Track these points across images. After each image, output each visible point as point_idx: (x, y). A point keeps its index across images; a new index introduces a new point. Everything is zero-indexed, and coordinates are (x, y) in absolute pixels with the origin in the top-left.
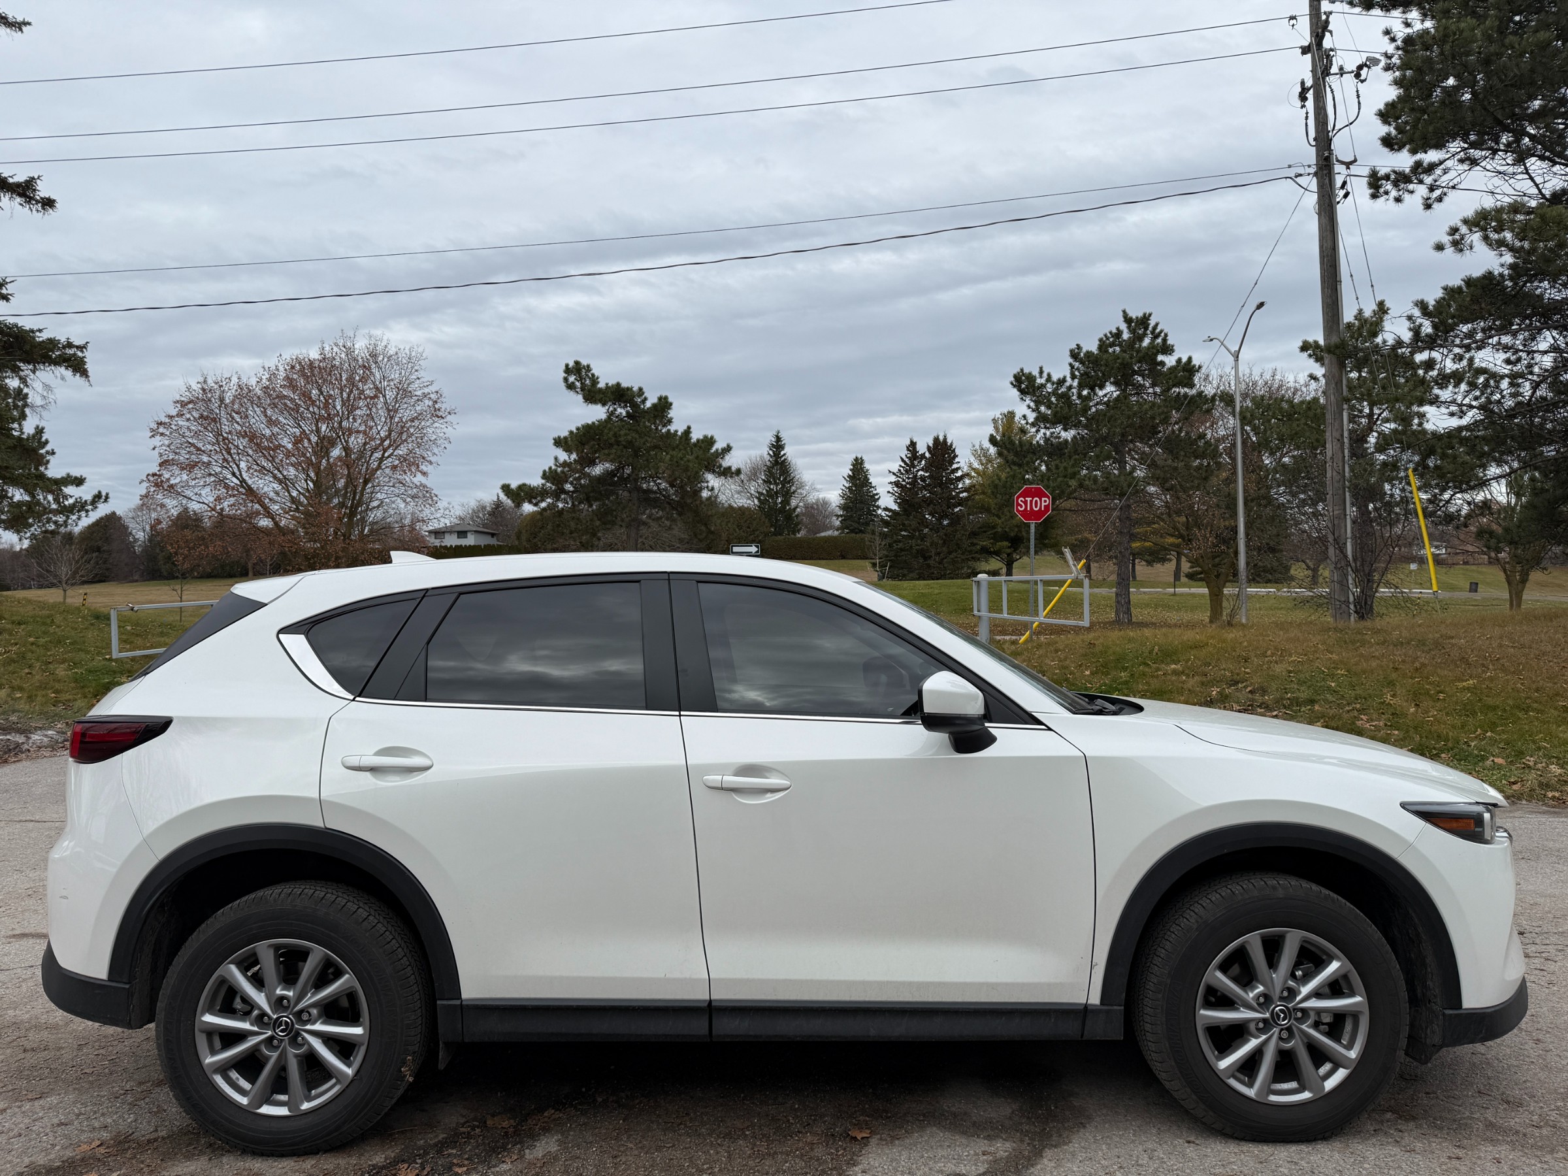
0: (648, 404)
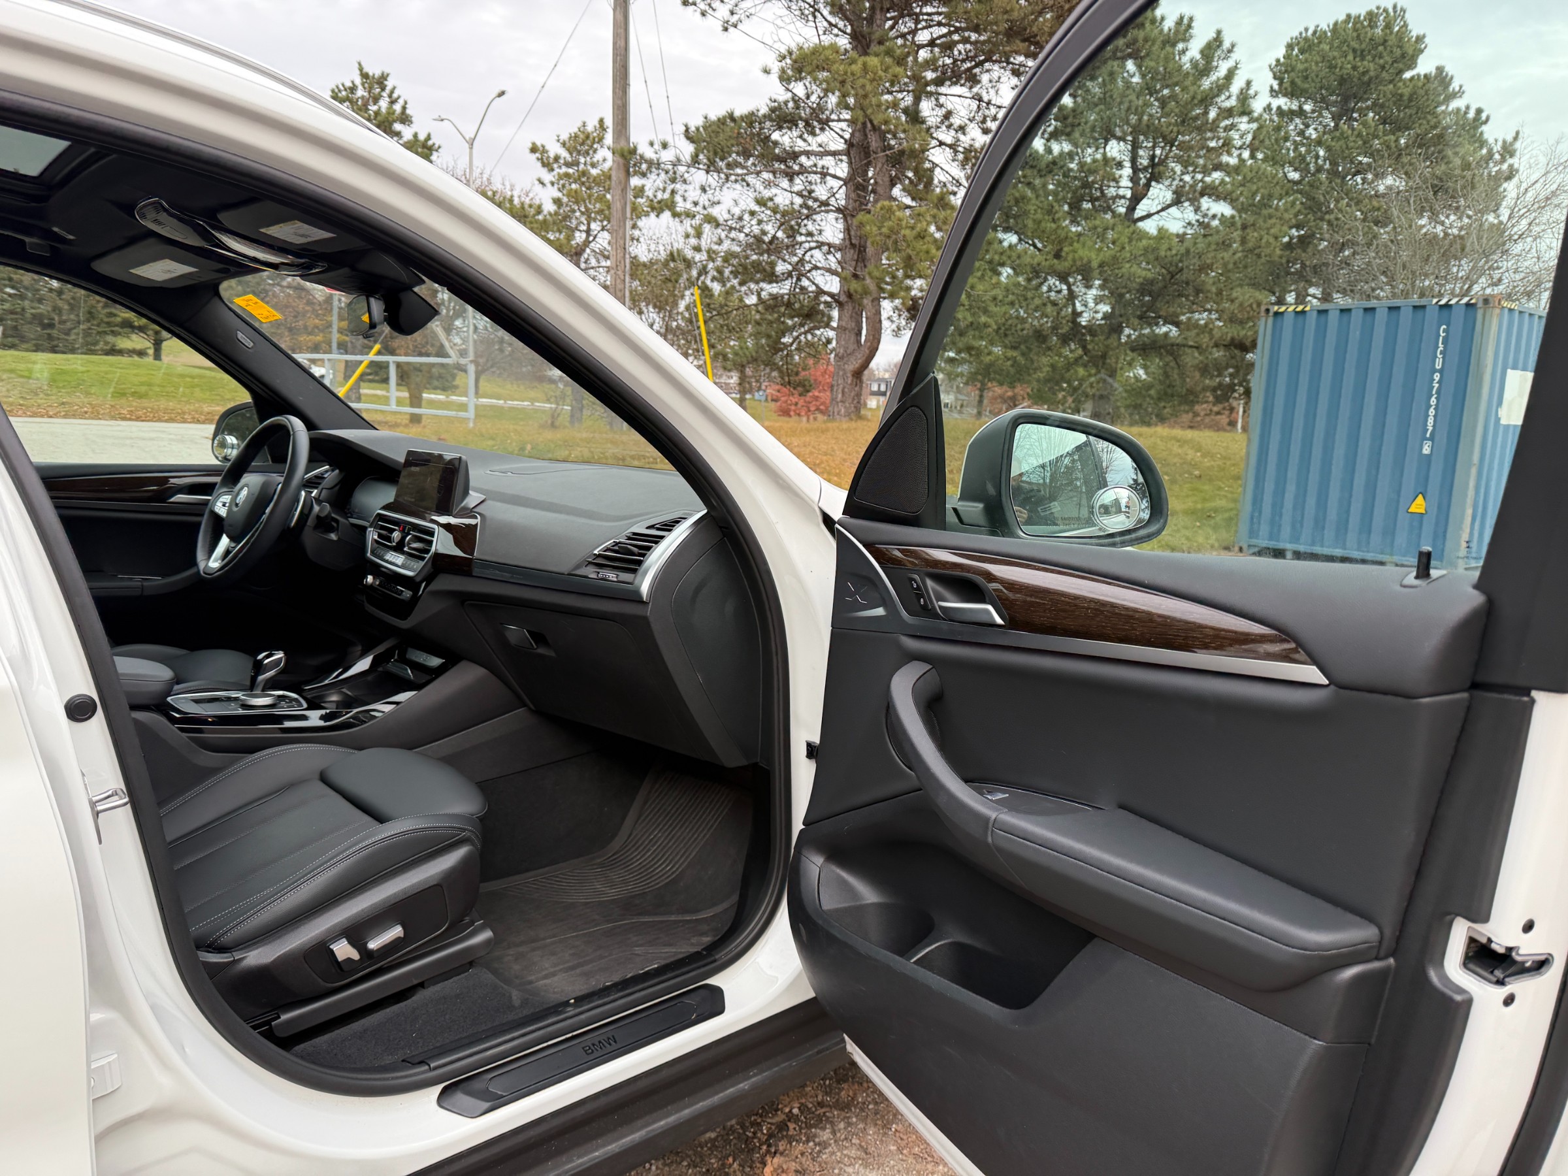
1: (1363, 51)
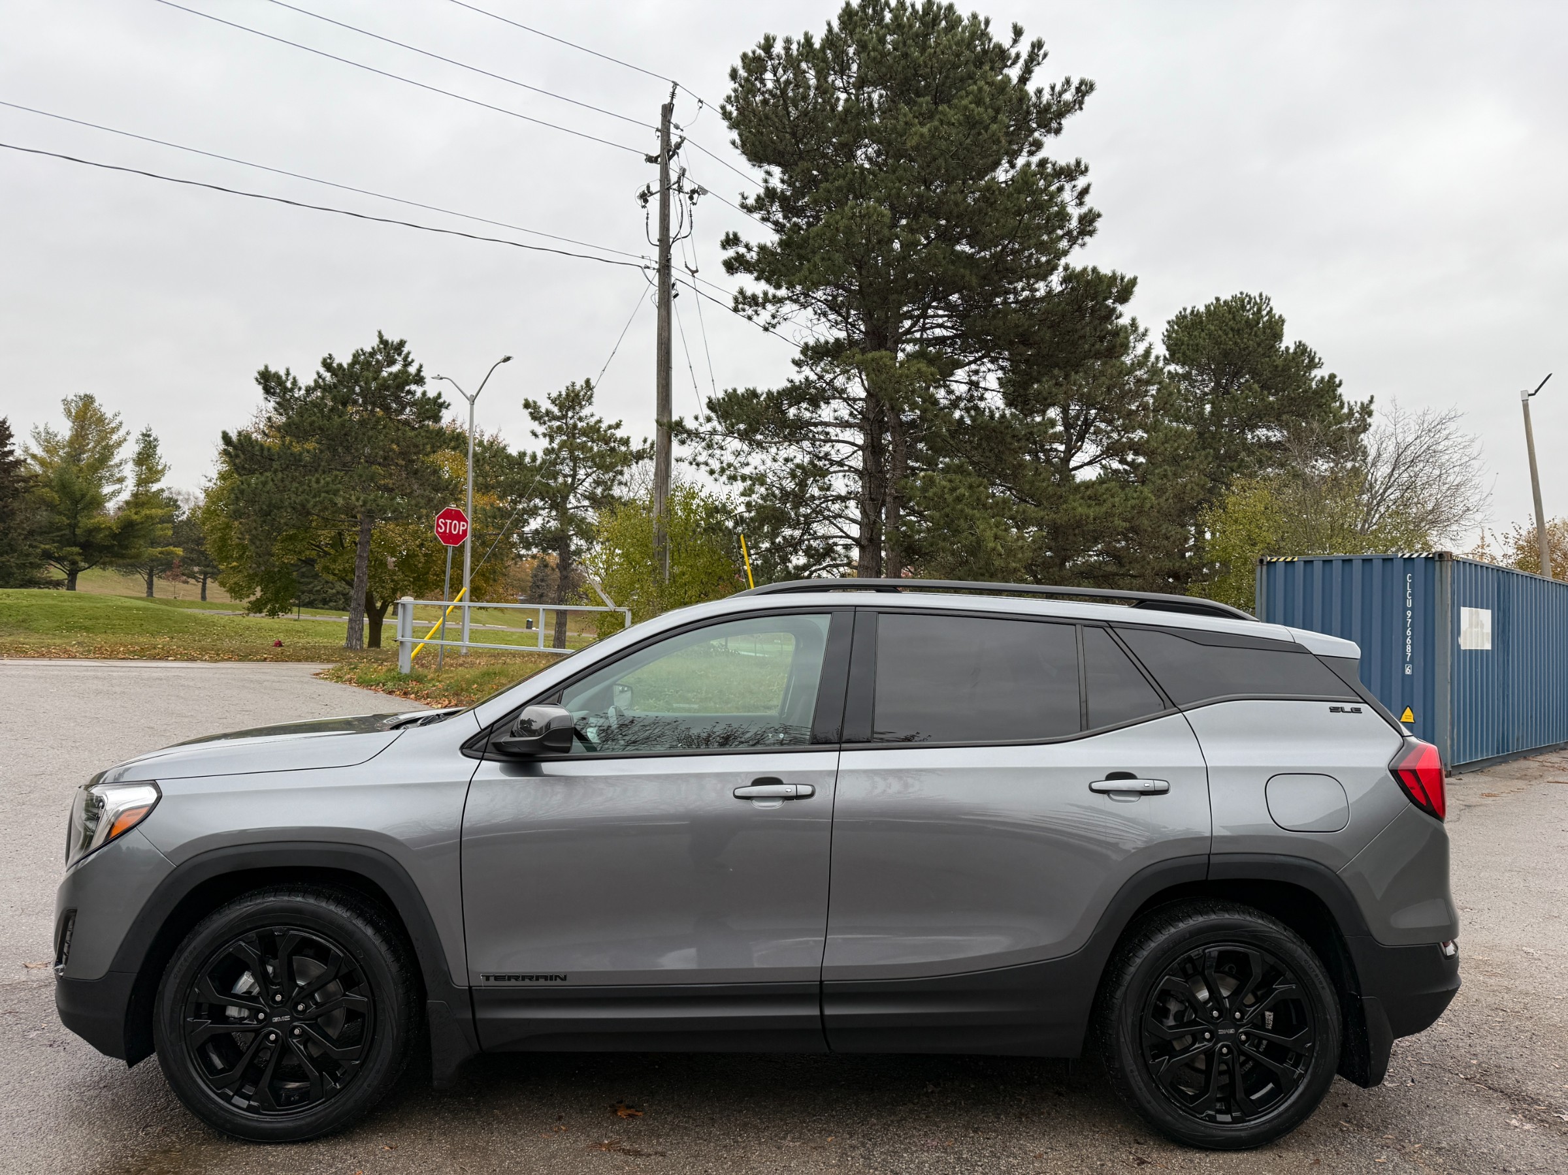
1: (1238, 330)
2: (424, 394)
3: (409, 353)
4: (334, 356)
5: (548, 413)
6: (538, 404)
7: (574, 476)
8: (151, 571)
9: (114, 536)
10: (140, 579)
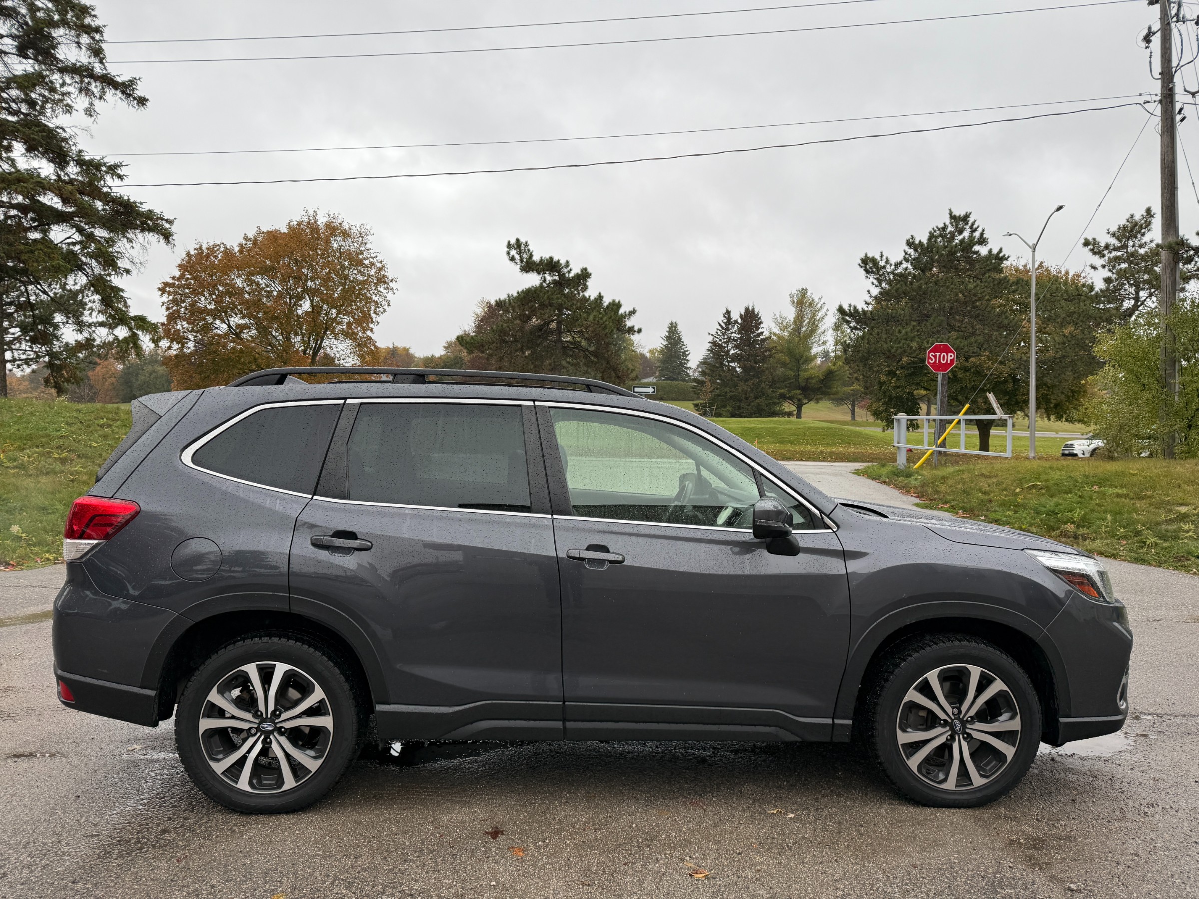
0: (572, 275)
2: (990, 251)
3: (975, 221)
4: (915, 236)
5: (1107, 247)
6: (1097, 240)
7: (1137, 298)
8: (854, 402)
9: (822, 381)
10: (847, 407)
